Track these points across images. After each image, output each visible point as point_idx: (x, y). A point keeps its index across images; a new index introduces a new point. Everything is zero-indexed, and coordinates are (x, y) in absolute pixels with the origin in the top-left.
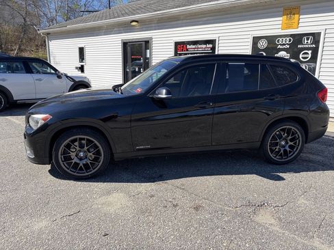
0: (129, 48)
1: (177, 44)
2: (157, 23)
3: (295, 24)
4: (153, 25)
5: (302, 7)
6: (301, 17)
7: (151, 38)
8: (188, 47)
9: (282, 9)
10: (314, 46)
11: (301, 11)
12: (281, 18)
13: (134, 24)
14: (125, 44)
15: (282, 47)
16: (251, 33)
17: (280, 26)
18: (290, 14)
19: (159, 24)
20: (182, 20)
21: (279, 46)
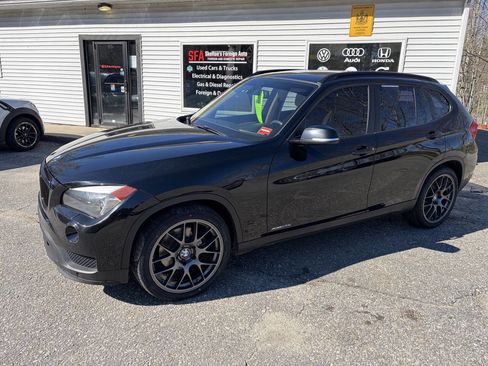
0: (95, 52)
1: (187, 49)
2: (149, 11)
3: (368, 30)
4: (142, 14)
5: (377, 6)
6: (376, 20)
7: (139, 37)
8: (207, 54)
9: (350, 7)
10: (392, 61)
11: (376, 12)
12: (348, 20)
13: (104, 9)
14: (87, 44)
15: (350, 61)
16: (306, 38)
17: (348, 32)
18: (362, 14)
19: (153, 14)
20: (196, 10)
21: (347, 60)
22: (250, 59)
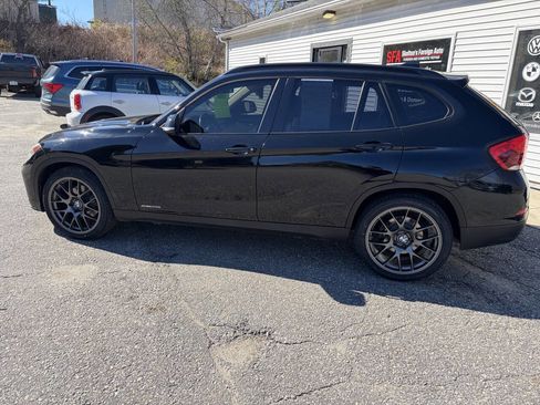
0: (320, 59)
1: (387, 49)
2: (362, 13)
4: (356, 17)
7: (351, 41)
8: (404, 53)
13: (328, 16)
14: (315, 51)
16: (515, 23)
19: (365, 15)
22: (444, 57)
